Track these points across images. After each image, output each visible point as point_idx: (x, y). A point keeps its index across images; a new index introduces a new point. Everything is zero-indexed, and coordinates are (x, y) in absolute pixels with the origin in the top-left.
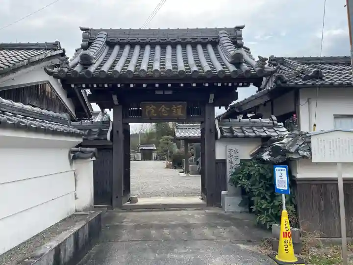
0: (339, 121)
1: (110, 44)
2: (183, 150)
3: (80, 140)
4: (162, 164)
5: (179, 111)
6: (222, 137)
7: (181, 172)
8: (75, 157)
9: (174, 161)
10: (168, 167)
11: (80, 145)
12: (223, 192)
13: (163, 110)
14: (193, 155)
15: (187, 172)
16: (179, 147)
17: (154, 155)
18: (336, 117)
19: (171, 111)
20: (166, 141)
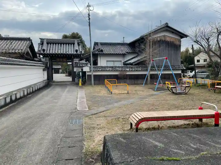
0: (108, 62)
1: (48, 43)
3: (45, 67)
6: (75, 66)
8: (44, 70)
11: (45, 68)
18: (107, 61)
19: (63, 60)
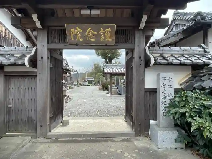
2: (108, 80)
4: (97, 88)
5: (108, 35)
7: (107, 93)
9: (103, 86)
10: (100, 90)
12: (152, 122)
13: (90, 35)
14: (114, 83)
15: (111, 93)
16: (106, 79)
17: (93, 83)
19: (98, 36)
20: (99, 76)
